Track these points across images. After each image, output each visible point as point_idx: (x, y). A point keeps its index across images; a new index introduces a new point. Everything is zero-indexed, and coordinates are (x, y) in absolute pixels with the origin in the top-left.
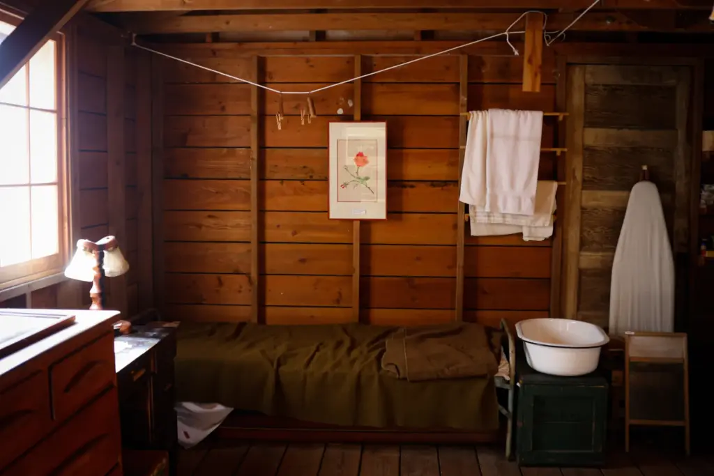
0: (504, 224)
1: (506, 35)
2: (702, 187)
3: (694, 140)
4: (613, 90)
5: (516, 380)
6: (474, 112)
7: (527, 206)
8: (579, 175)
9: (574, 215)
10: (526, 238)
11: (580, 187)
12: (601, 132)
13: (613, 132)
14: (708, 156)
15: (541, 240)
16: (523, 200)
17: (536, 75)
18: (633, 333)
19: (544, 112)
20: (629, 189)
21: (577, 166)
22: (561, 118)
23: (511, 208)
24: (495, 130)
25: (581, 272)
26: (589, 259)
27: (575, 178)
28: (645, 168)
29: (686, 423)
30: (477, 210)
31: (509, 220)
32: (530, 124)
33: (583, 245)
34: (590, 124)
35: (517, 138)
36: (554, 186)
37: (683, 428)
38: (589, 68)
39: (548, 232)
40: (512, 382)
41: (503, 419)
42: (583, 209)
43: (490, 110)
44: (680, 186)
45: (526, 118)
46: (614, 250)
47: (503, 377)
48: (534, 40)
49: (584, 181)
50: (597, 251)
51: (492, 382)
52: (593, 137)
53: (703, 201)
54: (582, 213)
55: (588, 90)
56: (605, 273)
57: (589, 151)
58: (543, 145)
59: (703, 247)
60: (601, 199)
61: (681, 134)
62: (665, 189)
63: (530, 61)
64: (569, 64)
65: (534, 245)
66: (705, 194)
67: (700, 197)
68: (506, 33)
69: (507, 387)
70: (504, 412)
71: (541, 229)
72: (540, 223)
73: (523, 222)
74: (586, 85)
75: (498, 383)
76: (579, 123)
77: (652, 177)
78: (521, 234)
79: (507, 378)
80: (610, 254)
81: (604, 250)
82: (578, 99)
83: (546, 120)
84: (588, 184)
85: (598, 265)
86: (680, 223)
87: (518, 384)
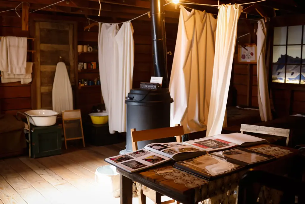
0: (14, 78)
1: (15, 10)
2: (78, 64)
3: (75, 48)
4: (49, 31)
5: (31, 129)
6: (2, 37)
7: (23, 71)
8: (39, 60)
9: (38, 74)
10: (22, 83)
11: (39, 64)
12: (46, 45)
13: (50, 45)
14: (80, 54)
15: (27, 83)
16: (22, 69)
17: (27, 25)
18: (64, 111)
19: (28, 37)
20: (56, 64)
21: (38, 57)
22: (33, 40)
23: (18, 72)
24: (11, 44)
25: (42, 94)
26: (44, 89)
27: (38, 61)
28: (61, 57)
29: (83, 137)
30: (5, 73)
31: (16, 76)
32: (23, 42)
33: (42, 84)
34: (42, 42)
35: (18, 47)
36: (32, 64)
37: (82, 139)
38: (41, 23)
39: (30, 80)
40: (29, 131)
41: (28, 144)
42: (41, 72)
43: (8, 36)
44: (72, 64)
45: (21, 39)
46: (52, 86)
47: (27, 130)
48: (25, 12)
49: (41, 62)
50: (47, 86)
51: (23, 131)
52: (43, 47)
53: (79, 68)
54: (41, 73)
55: (41, 30)
56: (50, 94)
57: (42, 51)
58: (28, 49)
59: (80, 83)
60: (47, 68)
61: (71, 46)
62: (67, 64)
63: (24, 20)
64: (35, 21)
65: (25, 85)
66: (79, 66)
67: (78, 67)
68: (15, 9)
69: (28, 132)
70: (28, 141)
71: (27, 79)
72: (27, 77)
73: (21, 77)
74: (40, 29)
75: (25, 132)
76: (38, 42)
77: (63, 60)
78: (20, 82)
79: (28, 129)
80: (51, 87)
81: (49, 86)
82: (37, 33)
83: (28, 41)
84: (42, 63)
85: (47, 91)
86: (72, 76)
87: (32, 131)
